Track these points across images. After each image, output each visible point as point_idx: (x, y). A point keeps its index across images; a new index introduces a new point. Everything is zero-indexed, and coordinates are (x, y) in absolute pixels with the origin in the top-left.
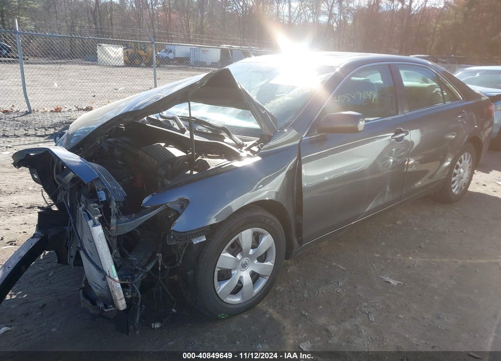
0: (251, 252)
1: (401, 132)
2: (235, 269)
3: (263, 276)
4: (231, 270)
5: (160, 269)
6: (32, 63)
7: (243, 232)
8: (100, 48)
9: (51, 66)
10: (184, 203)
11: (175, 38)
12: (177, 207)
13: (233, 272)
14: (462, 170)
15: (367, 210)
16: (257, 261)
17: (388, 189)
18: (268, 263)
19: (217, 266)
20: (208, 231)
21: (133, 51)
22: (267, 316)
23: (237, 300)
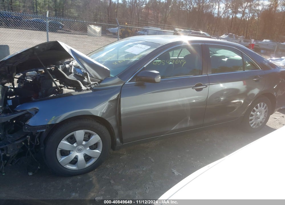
0: (84, 143)
1: (201, 85)
2: (72, 151)
3: (94, 158)
4: (70, 151)
5: (29, 144)
6: (73, 34)
7: (76, 131)
8: (89, 27)
9: (80, 36)
10: (37, 111)
11: (149, 24)
12: (33, 112)
13: (71, 152)
14: (258, 113)
15: (172, 129)
16: (89, 148)
17: (189, 119)
18: (97, 151)
19: (58, 147)
20: (48, 128)
21: (125, 30)
22: (91, 179)
23: (73, 168)
